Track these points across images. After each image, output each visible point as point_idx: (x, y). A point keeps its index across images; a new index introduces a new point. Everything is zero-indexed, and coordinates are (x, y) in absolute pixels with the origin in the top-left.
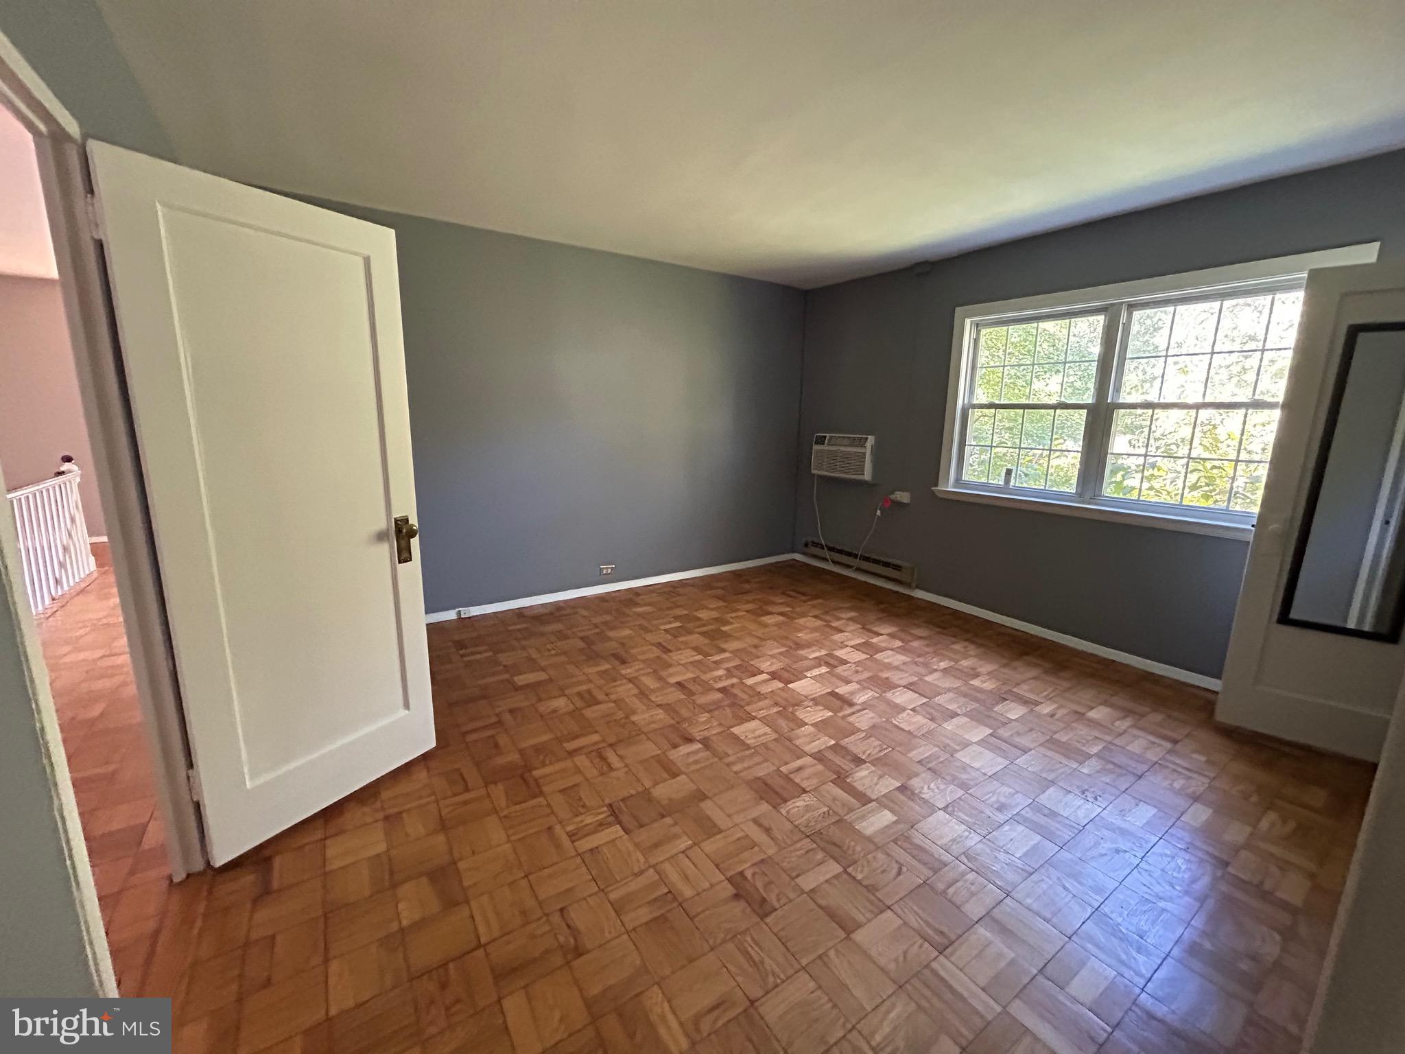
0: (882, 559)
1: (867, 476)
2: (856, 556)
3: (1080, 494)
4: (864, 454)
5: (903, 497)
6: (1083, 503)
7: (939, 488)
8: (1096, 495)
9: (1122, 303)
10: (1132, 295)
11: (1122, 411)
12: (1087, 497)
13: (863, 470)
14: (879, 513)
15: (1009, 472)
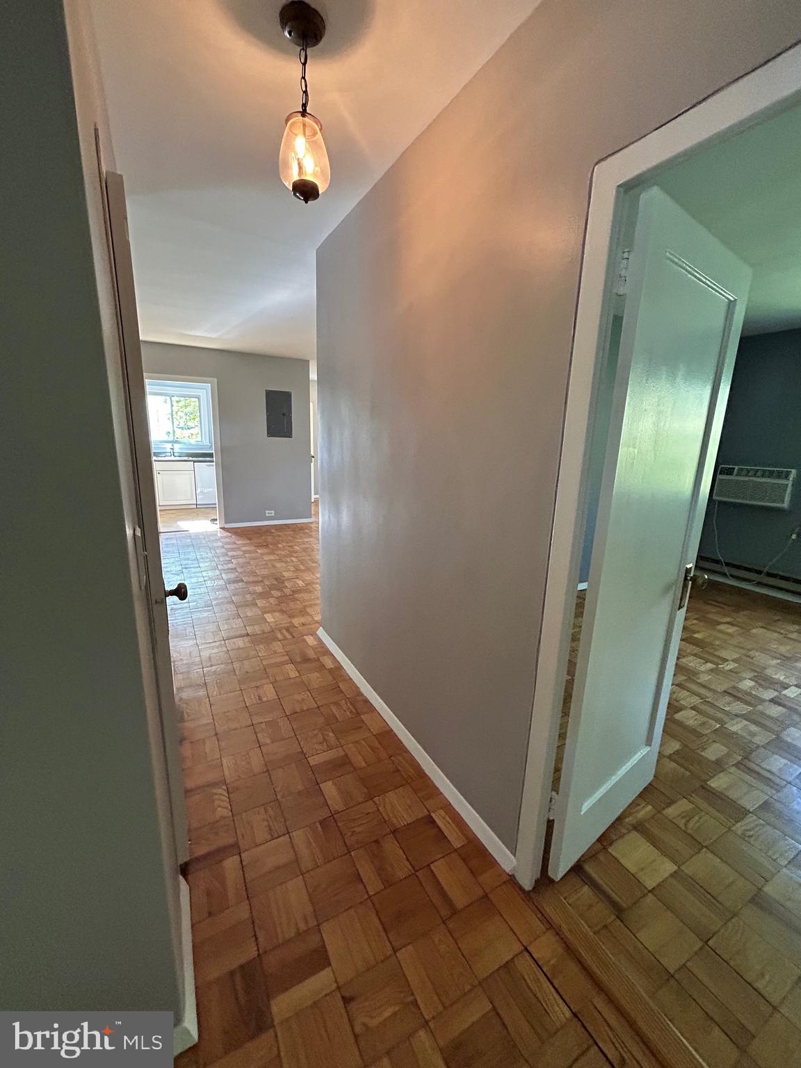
1: (786, 504)
4: (784, 485)
13: (781, 499)
14: (794, 537)
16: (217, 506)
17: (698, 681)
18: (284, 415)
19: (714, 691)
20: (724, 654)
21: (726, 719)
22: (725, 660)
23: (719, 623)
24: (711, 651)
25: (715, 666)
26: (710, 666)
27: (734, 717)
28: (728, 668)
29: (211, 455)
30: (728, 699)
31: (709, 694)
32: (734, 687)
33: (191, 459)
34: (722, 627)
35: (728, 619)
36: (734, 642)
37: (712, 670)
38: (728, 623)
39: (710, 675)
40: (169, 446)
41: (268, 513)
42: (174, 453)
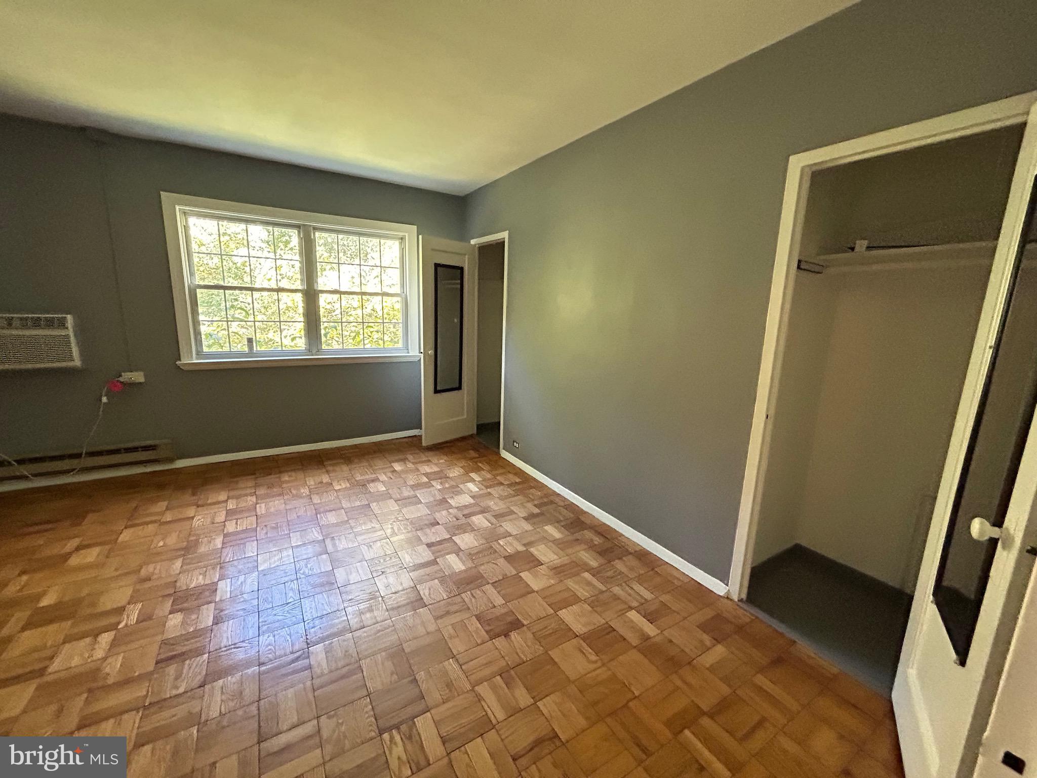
0: (123, 446)
1: (77, 362)
2: (78, 456)
3: (309, 350)
4: (67, 336)
5: (138, 377)
6: (312, 355)
7: (182, 362)
8: (319, 351)
9: (310, 226)
10: (316, 222)
11: (323, 295)
12: (314, 352)
13: (72, 356)
14: (104, 399)
15: (250, 341)
17: (110, 681)
19: (146, 677)
20: (108, 602)
21: (195, 706)
22: (120, 610)
23: (67, 556)
24: (89, 611)
25: (113, 633)
26: (106, 639)
27: (200, 691)
28: (134, 617)
30: (172, 670)
31: (139, 691)
32: (164, 643)
34: (74, 561)
35: (75, 542)
36: (109, 572)
37: (114, 644)
38: (78, 549)
39: (118, 654)
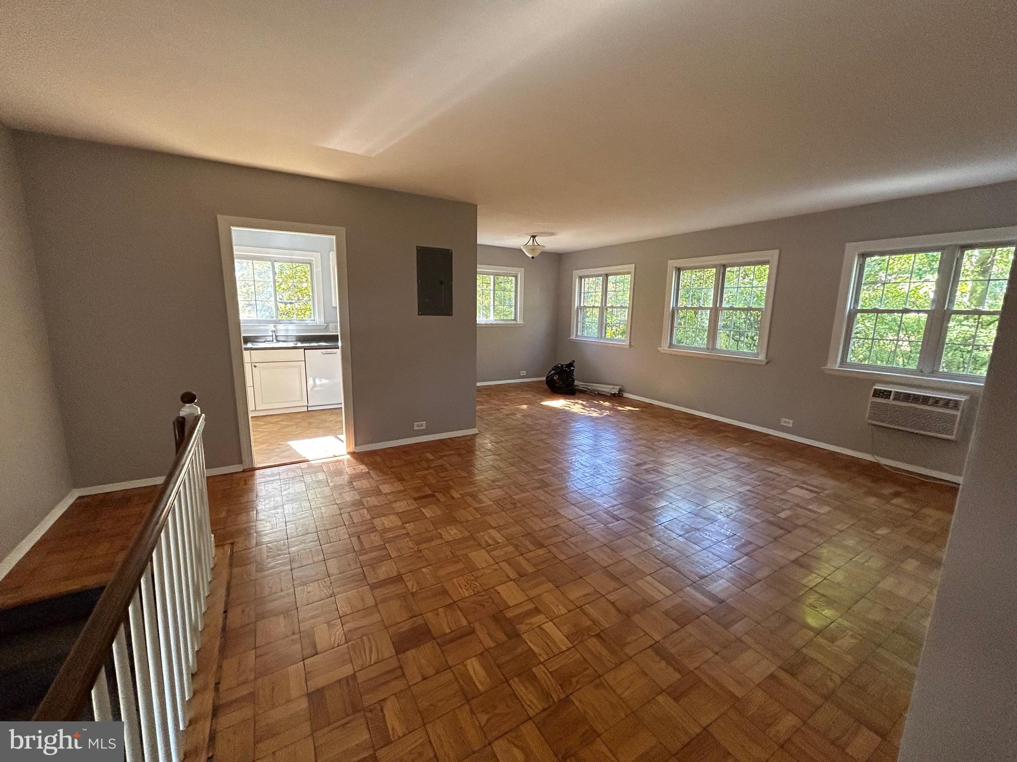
16: (343, 406)
18: (441, 283)
29: (334, 338)
33: (299, 344)
40: (271, 327)
41: (417, 426)
42: (276, 336)
